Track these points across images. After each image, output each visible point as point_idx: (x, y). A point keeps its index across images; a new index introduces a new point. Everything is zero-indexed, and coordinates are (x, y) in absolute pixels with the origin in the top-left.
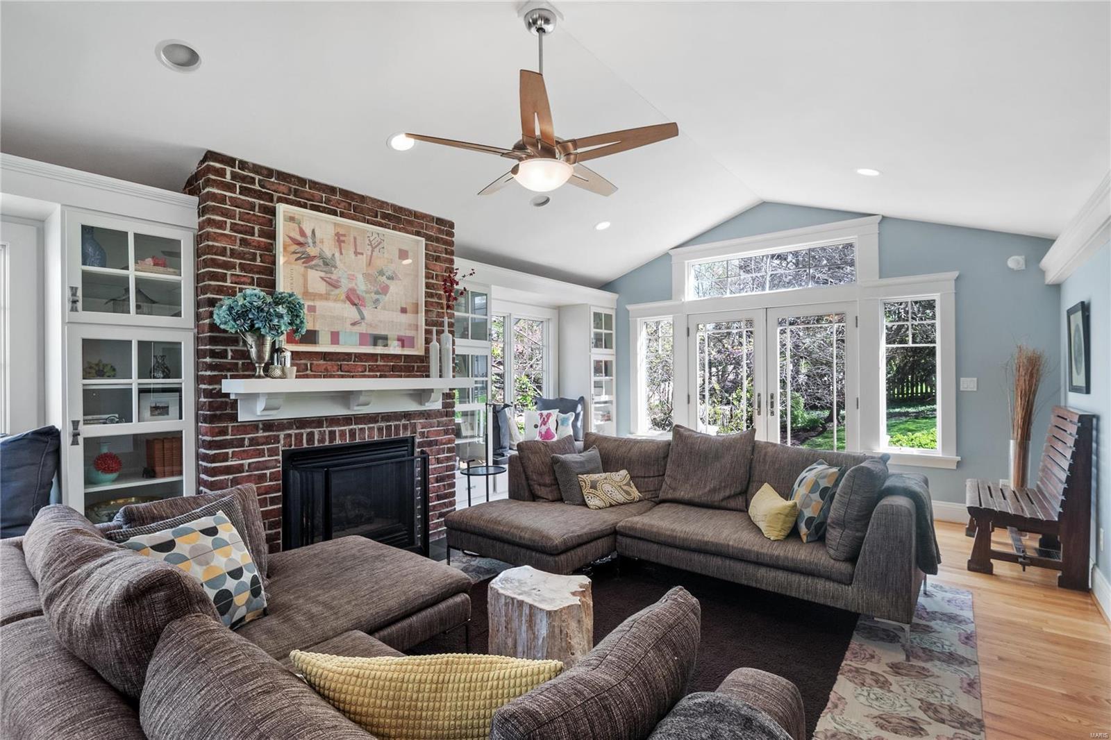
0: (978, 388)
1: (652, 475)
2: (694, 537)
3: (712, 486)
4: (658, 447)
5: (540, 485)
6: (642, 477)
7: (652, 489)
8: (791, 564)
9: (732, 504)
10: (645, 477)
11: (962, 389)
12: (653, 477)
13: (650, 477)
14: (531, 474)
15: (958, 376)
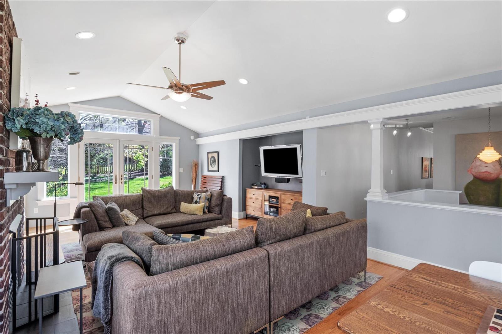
0: (183, 171)
1: (138, 208)
2: (184, 221)
3: (166, 207)
4: (138, 197)
5: (105, 222)
6: (134, 210)
7: (140, 214)
8: (210, 219)
9: (173, 211)
10: (135, 210)
11: (180, 171)
12: (138, 209)
13: (137, 209)
14: (100, 217)
15: (179, 168)
